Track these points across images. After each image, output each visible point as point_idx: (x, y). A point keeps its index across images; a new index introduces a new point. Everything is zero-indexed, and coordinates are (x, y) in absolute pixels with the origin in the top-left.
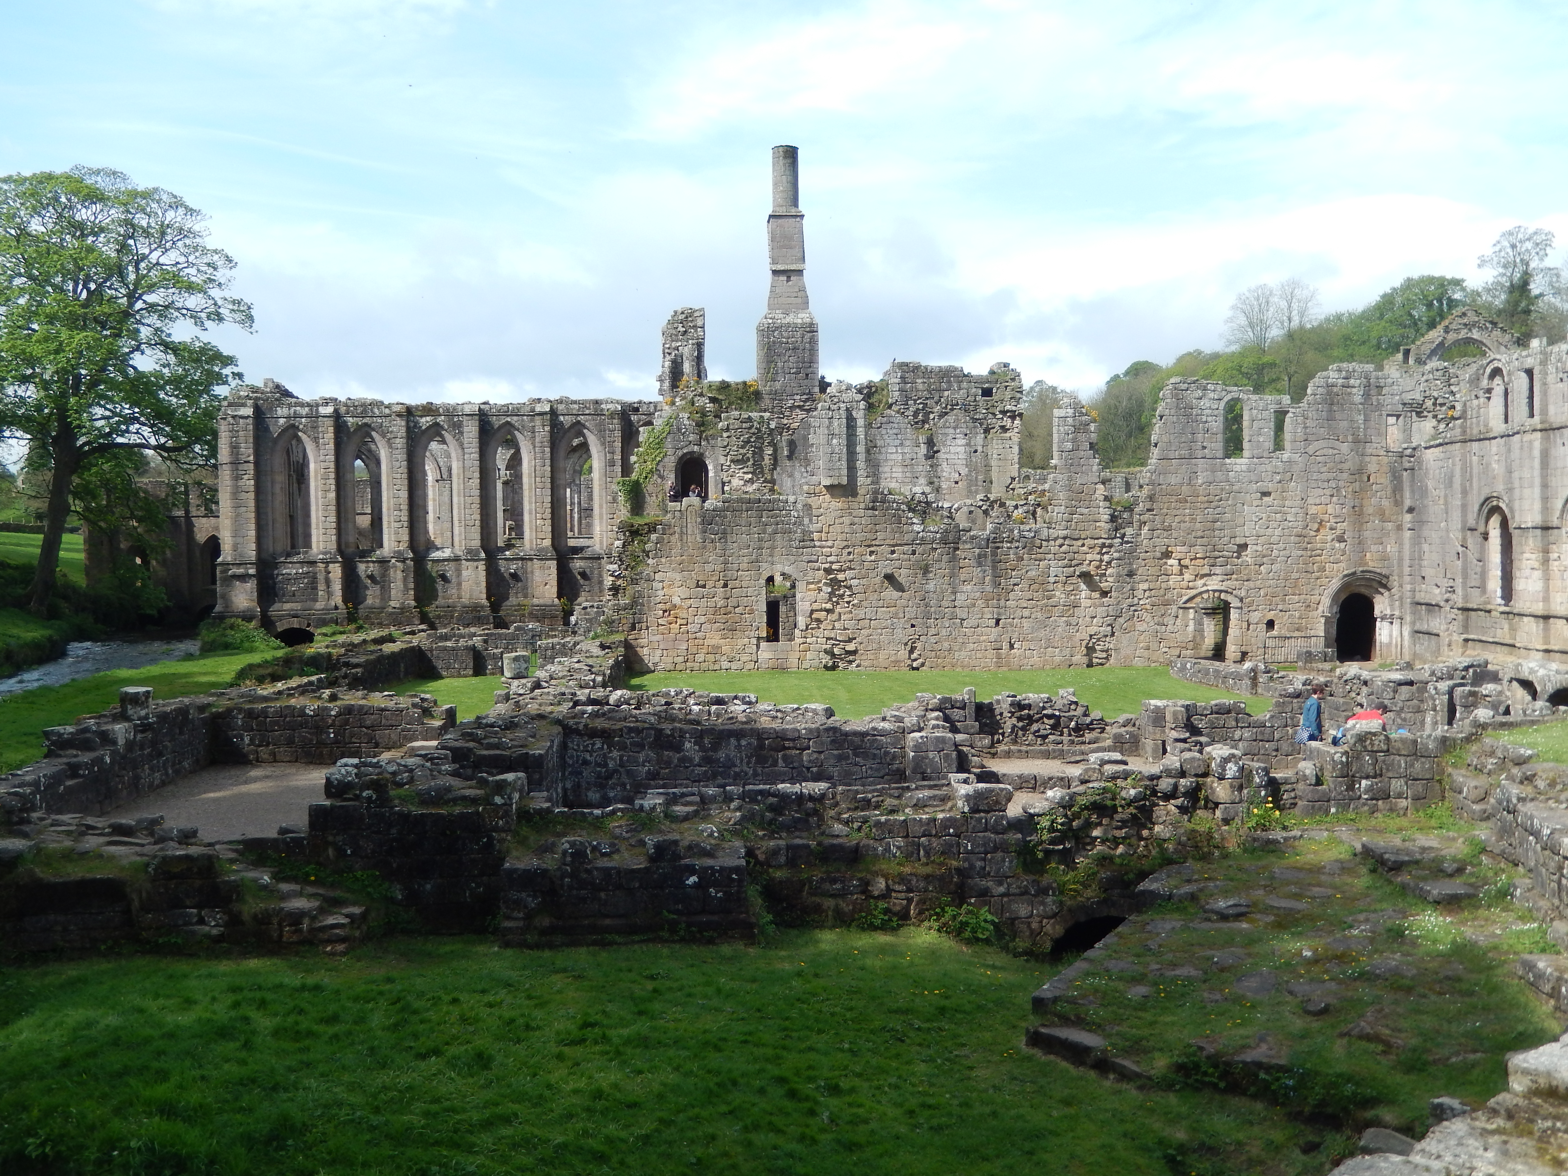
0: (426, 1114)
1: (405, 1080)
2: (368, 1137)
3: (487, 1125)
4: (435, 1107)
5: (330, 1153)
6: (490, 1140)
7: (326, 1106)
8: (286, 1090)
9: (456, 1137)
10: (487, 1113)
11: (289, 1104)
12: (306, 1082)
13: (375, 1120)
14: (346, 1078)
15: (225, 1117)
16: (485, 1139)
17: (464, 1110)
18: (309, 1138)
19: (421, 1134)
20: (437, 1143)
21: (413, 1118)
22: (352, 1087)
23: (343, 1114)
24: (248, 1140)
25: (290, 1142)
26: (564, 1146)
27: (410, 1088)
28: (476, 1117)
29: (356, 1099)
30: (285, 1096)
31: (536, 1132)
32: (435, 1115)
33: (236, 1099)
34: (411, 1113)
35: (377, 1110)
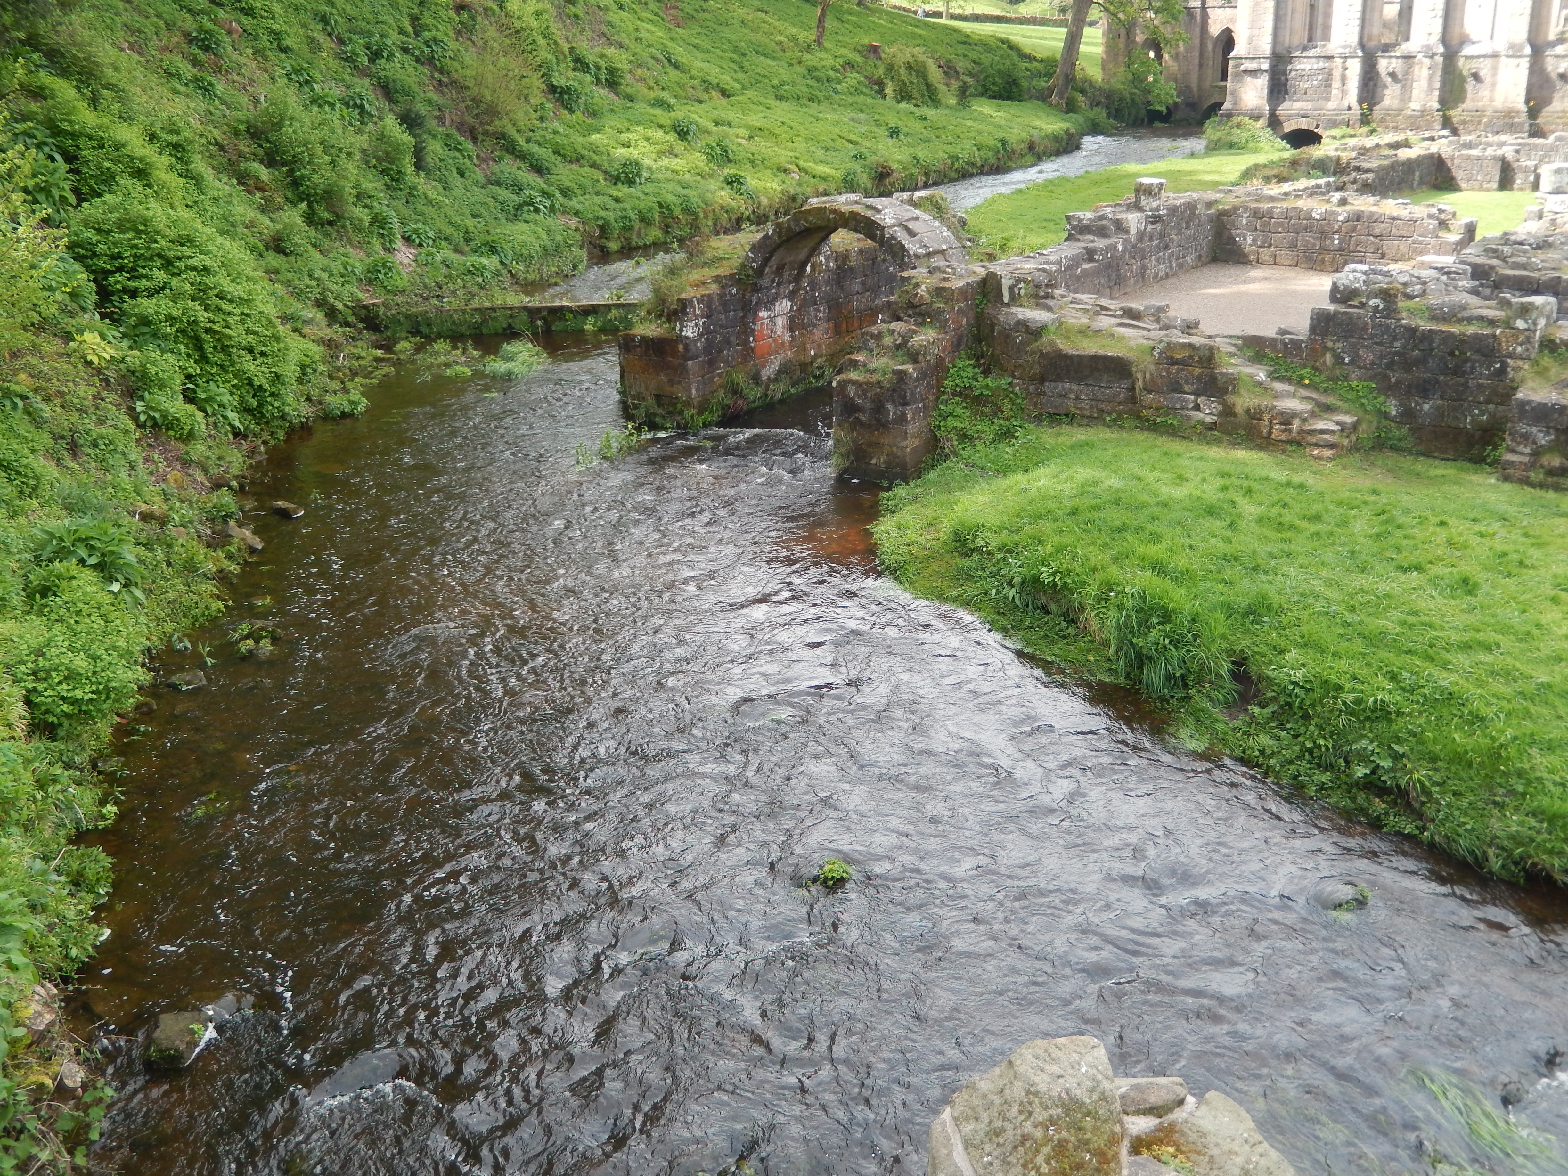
0: (1403, 623)
1: (1383, 587)
2: (1341, 631)
3: (1466, 647)
4: (1412, 619)
5: (1302, 637)
6: (1467, 662)
7: (1302, 595)
8: (1266, 573)
9: (1430, 651)
10: (1467, 637)
11: (1267, 585)
12: (1286, 570)
13: (1349, 617)
14: (1324, 574)
15: (1209, 585)
16: (1462, 660)
17: (1442, 628)
18: (1284, 619)
19: (1395, 640)
20: (1409, 652)
21: (1389, 623)
22: (1329, 583)
23: (1319, 605)
24: (1229, 610)
25: (1266, 619)
26: (1549, 686)
27: (1388, 596)
28: (1454, 637)
29: (1333, 594)
30: (1264, 578)
31: (1518, 665)
32: (1411, 626)
33: (1219, 571)
34: (1387, 619)
35: (1352, 609)
